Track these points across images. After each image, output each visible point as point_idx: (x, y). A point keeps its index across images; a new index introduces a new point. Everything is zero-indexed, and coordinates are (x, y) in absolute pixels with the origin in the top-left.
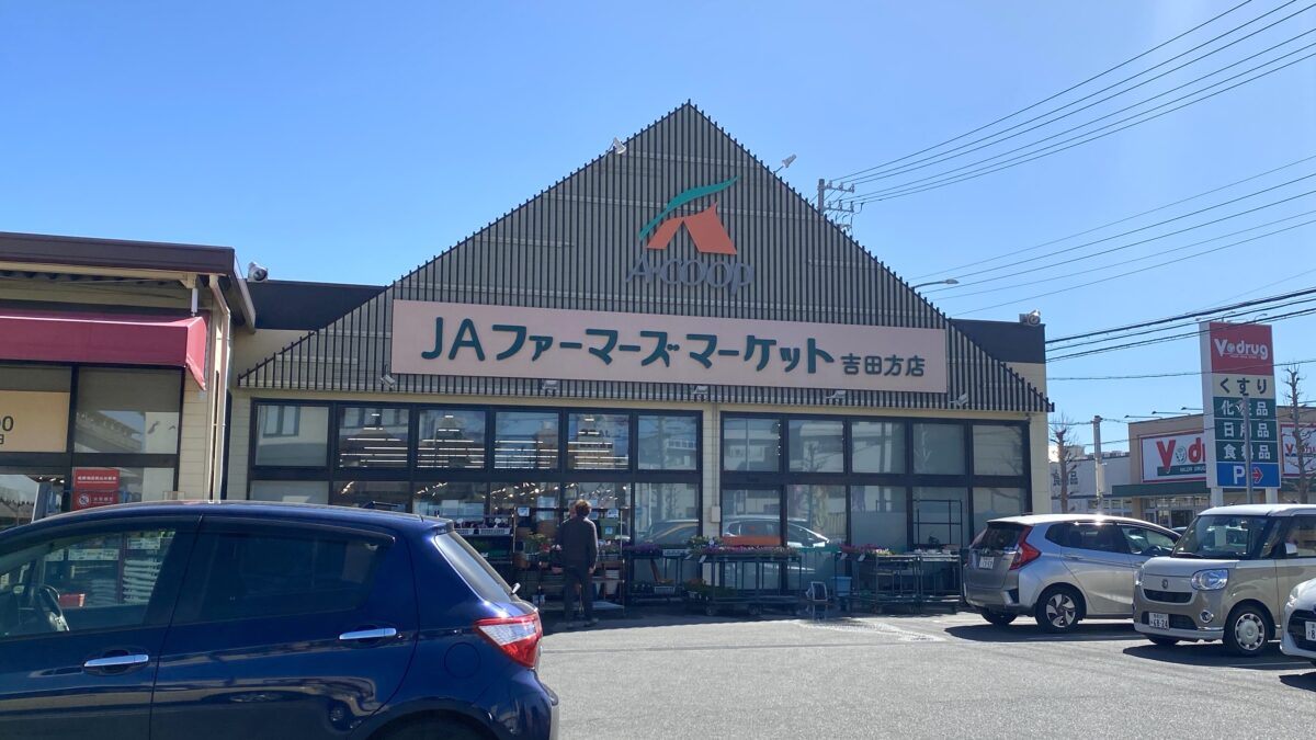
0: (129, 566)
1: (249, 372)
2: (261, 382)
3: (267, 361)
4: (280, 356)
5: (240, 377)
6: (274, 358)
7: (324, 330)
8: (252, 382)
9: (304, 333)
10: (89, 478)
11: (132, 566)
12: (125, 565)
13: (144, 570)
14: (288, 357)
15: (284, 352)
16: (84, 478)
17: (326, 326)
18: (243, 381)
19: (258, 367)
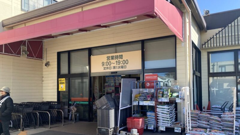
0: (158, 108)
1: (205, 43)
2: (209, 45)
3: (211, 39)
4: (215, 36)
5: (203, 45)
6: (213, 37)
7: (230, 25)
8: (207, 46)
9: (220, 29)
10: (149, 77)
11: (159, 108)
12: (157, 107)
13: (164, 110)
14: (218, 36)
15: (216, 34)
16: (147, 77)
17: (231, 23)
18: (204, 46)
19: (208, 41)
